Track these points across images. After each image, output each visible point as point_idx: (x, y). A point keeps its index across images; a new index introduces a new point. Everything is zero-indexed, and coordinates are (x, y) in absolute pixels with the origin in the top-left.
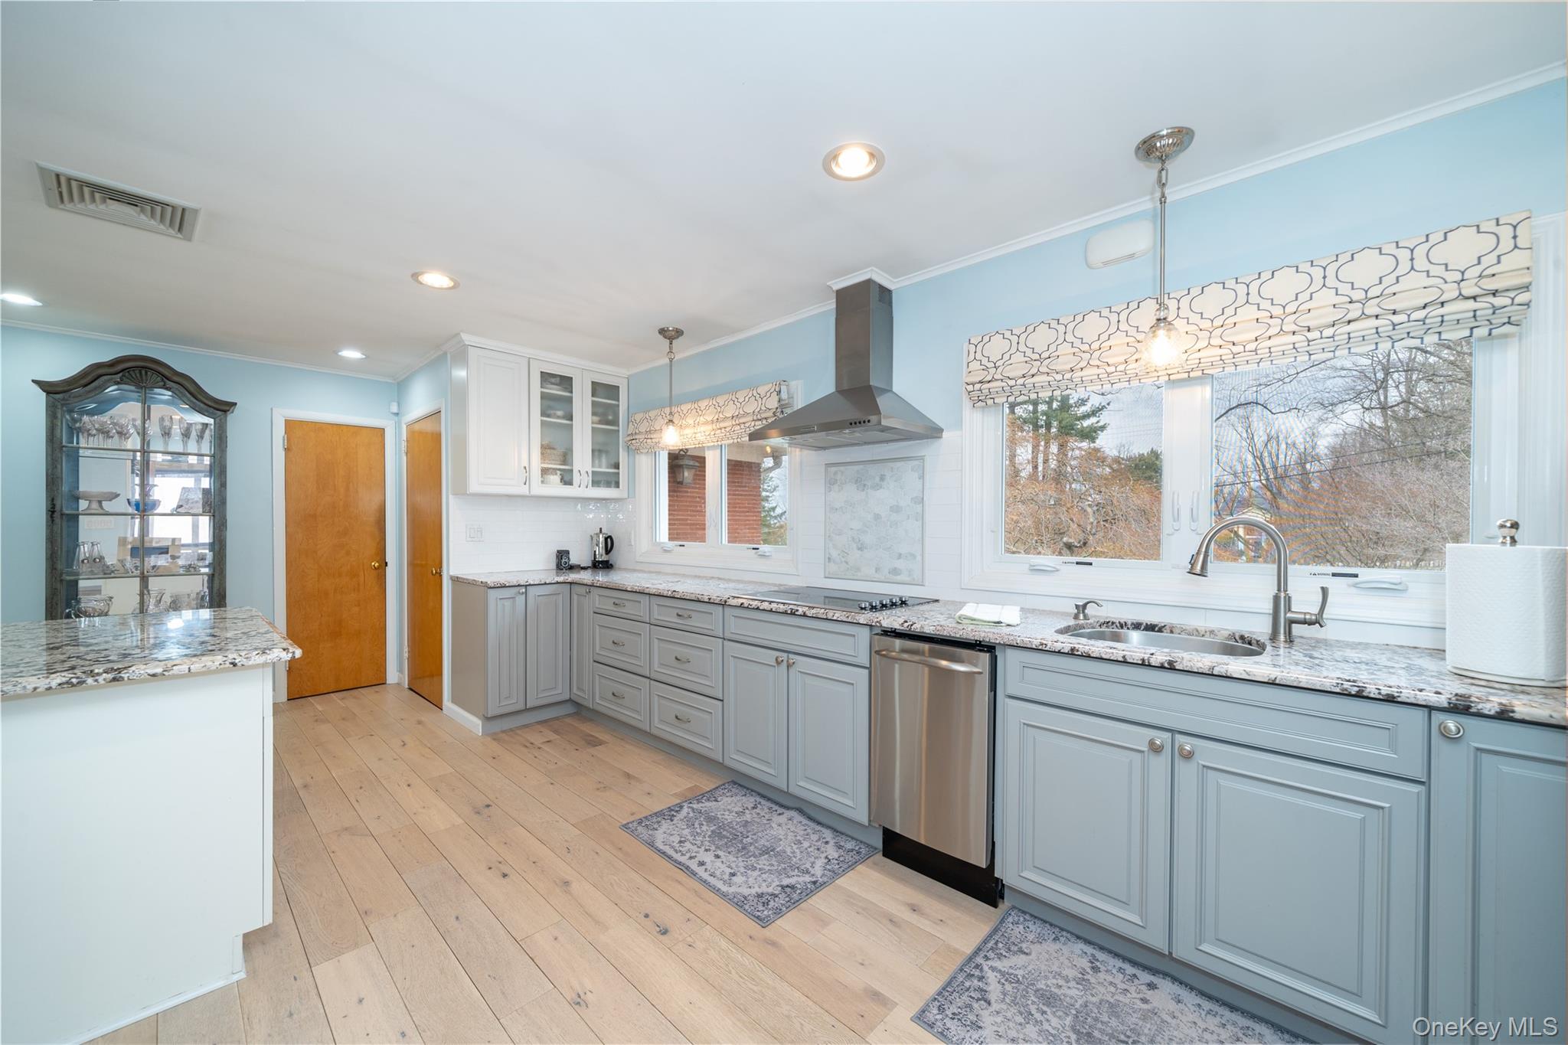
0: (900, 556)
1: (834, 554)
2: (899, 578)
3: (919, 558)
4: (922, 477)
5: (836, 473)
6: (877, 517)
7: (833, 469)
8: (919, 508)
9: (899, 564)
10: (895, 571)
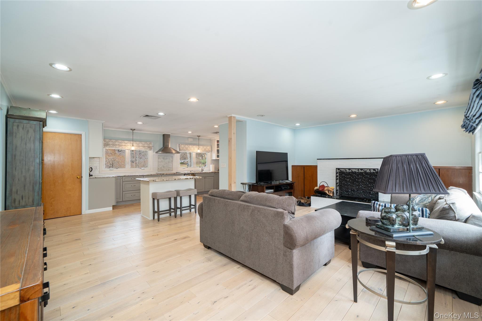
0: (169, 168)
1: (159, 168)
2: (169, 171)
3: (172, 168)
4: (172, 158)
5: (159, 157)
6: (166, 163)
7: (159, 156)
8: (172, 162)
9: (169, 169)
10: (169, 170)
